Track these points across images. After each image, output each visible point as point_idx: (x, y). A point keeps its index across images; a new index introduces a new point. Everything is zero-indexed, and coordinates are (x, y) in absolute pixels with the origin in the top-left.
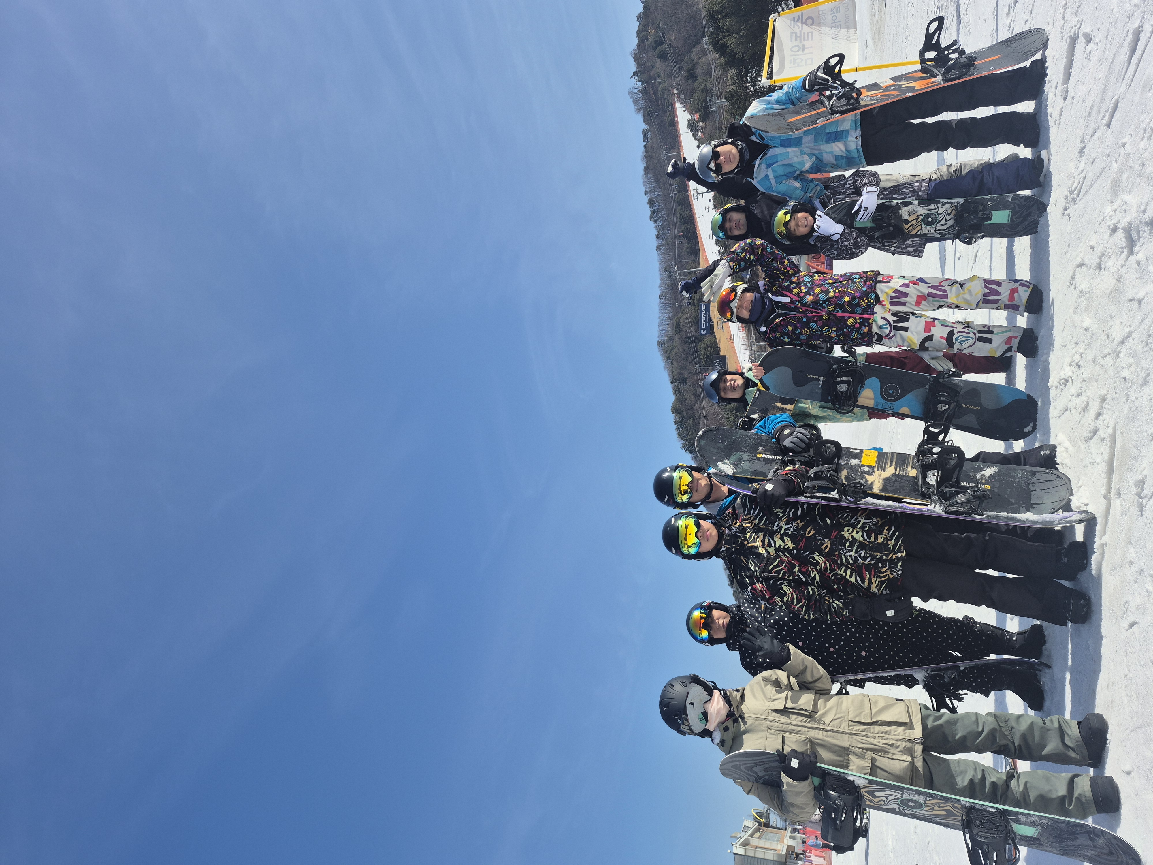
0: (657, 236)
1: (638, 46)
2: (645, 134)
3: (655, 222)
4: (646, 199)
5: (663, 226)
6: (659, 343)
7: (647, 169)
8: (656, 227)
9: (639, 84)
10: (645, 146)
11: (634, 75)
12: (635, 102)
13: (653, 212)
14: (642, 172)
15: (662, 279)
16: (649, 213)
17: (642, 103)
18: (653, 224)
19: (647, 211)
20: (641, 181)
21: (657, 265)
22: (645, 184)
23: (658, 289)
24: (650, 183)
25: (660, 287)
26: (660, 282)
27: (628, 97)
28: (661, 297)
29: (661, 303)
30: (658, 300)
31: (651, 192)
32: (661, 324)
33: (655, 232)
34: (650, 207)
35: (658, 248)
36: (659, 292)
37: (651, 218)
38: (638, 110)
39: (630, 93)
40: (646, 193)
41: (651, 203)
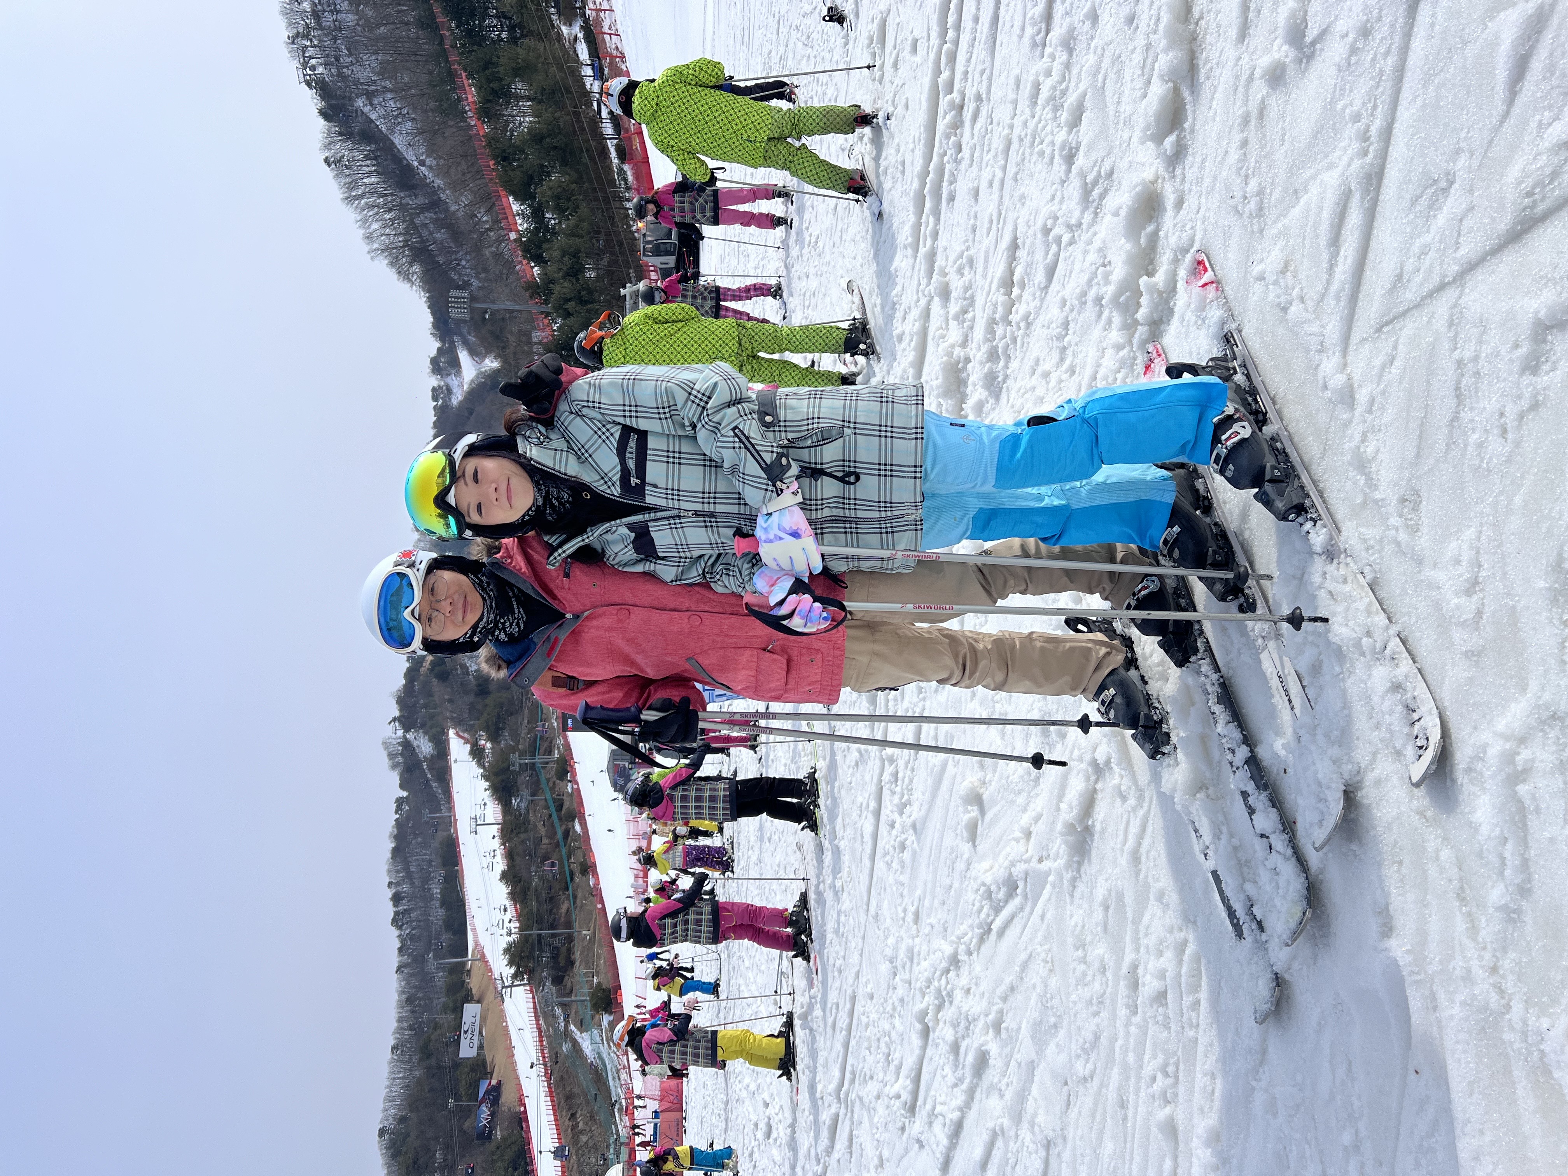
0: (400, 950)
1: (405, 686)
2: (400, 802)
3: (400, 928)
4: (389, 893)
5: (412, 937)
6: (382, 1132)
7: (396, 852)
8: (399, 936)
9: (400, 733)
10: (396, 820)
11: (394, 720)
12: (391, 756)
13: (396, 914)
14: (390, 855)
15: (400, 1020)
16: (391, 915)
17: (400, 759)
18: (396, 932)
19: (389, 910)
20: (386, 867)
21: (395, 997)
22: (389, 871)
23: (392, 1038)
24: (398, 872)
25: (394, 1033)
26: (396, 1025)
27: (381, 748)
28: (394, 1049)
29: (392, 1060)
30: (388, 1055)
31: (398, 884)
32: (389, 1099)
33: (399, 945)
34: (395, 906)
35: (399, 969)
36: (392, 1042)
37: (394, 922)
38: (394, 767)
39: (384, 743)
40: (390, 884)
41: (397, 899)
